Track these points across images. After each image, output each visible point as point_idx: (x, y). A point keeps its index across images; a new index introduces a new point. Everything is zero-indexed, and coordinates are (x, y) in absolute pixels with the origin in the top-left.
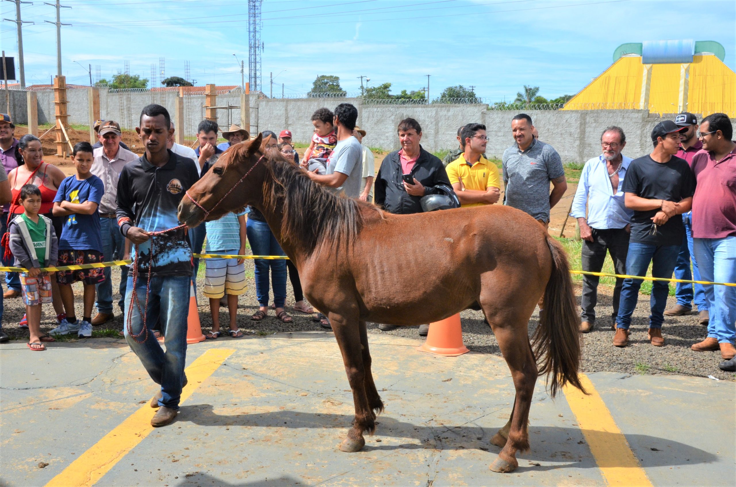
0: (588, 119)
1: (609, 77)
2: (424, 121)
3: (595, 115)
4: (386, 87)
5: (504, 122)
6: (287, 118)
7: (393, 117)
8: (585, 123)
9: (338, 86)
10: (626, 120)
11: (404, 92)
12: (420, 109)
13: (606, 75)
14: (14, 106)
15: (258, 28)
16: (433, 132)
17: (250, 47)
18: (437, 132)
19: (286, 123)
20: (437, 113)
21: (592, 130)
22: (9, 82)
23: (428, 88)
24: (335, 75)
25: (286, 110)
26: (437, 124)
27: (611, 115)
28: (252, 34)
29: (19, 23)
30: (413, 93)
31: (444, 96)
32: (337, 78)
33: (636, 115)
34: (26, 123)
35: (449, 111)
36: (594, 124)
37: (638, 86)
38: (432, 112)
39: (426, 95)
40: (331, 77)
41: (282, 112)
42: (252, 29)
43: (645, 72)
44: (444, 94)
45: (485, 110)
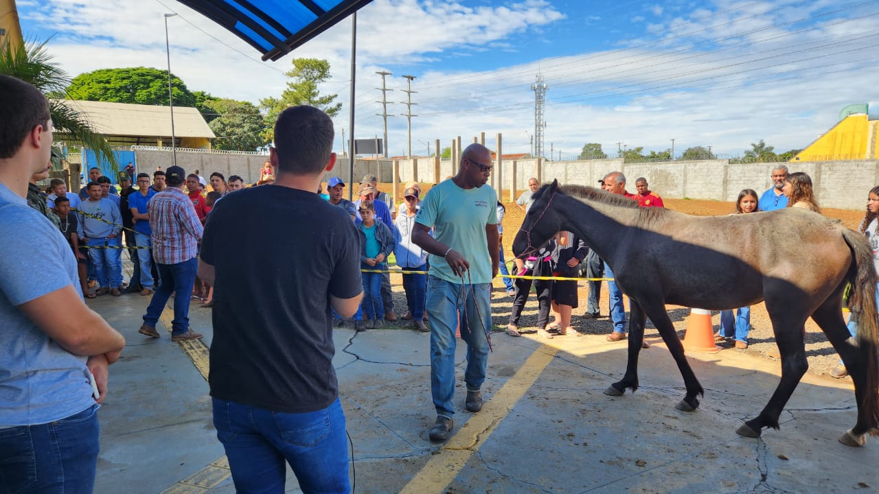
0: (823, 167)
1: (836, 133)
2: (675, 174)
3: (830, 164)
4: (639, 149)
5: (744, 173)
6: (566, 175)
7: (649, 172)
8: (820, 172)
9: (600, 150)
10: (860, 168)
11: (653, 153)
12: (671, 165)
13: (833, 131)
14: (382, 171)
15: (542, 112)
16: (682, 182)
17: (536, 126)
18: (685, 182)
19: (566, 178)
20: (685, 168)
21: (827, 176)
22: (380, 155)
23: (673, 149)
24: (598, 143)
25: (566, 169)
26: (685, 176)
27: (846, 164)
28: (537, 116)
29: (385, 116)
30: (660, 153)
31: (685, 155)
32: (600, 145)
33: (870, 163)
34: (392, 182)
35: (695, 165)
36: (829, 172)
37: (864, 140)
38: (681, 166)
39: (671, 154)
40: (595, 144)
41: (563, 170)
42: (537, 113)
43: (871, 128)
44: (686, 153)
45: (728, 164)
